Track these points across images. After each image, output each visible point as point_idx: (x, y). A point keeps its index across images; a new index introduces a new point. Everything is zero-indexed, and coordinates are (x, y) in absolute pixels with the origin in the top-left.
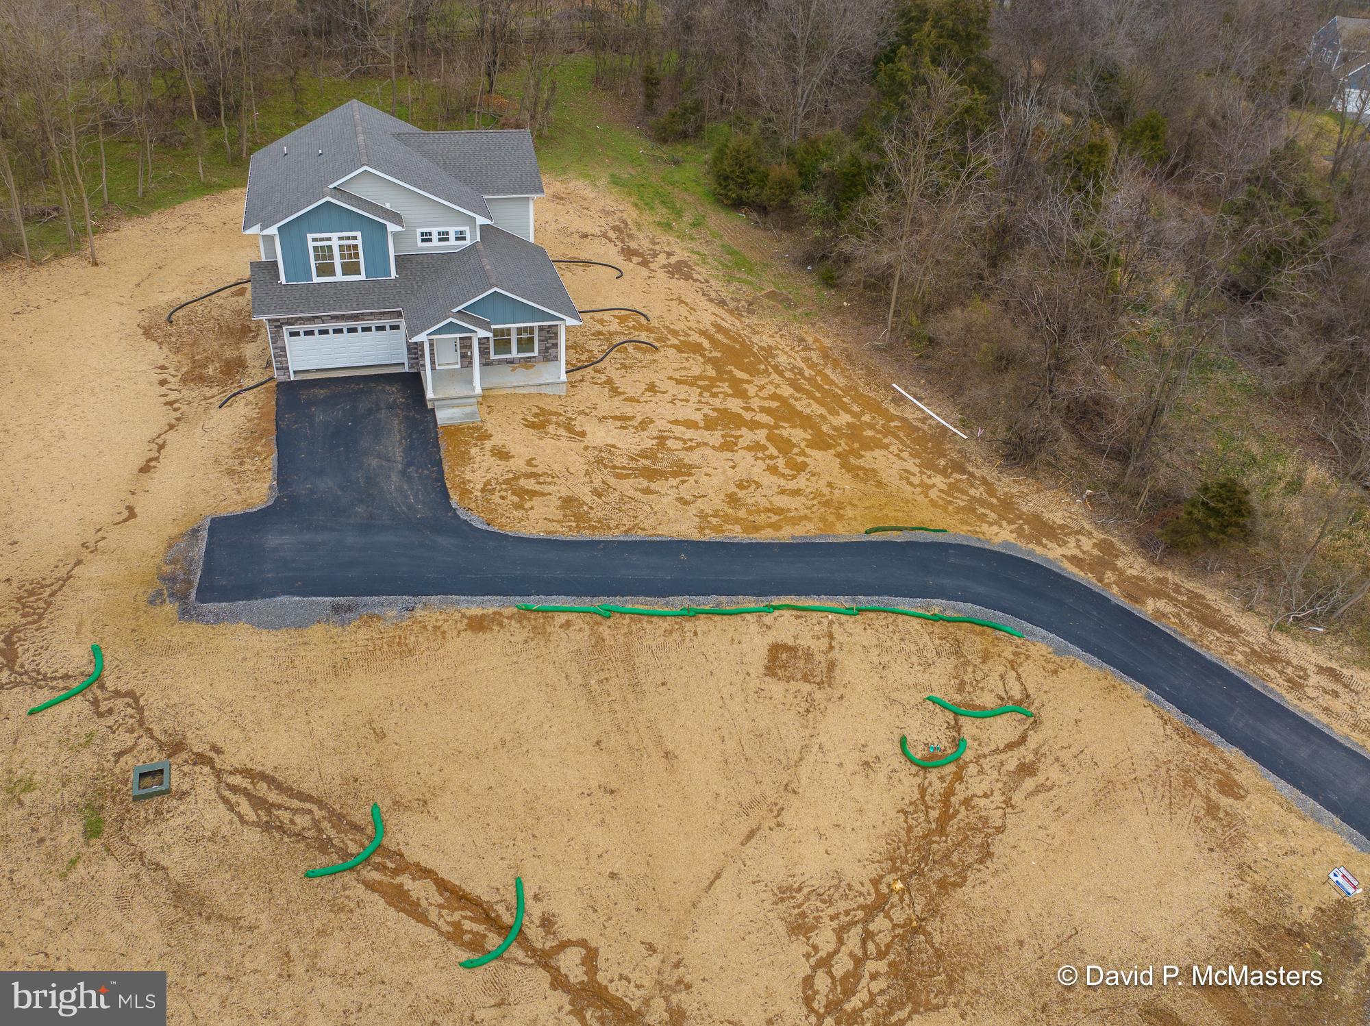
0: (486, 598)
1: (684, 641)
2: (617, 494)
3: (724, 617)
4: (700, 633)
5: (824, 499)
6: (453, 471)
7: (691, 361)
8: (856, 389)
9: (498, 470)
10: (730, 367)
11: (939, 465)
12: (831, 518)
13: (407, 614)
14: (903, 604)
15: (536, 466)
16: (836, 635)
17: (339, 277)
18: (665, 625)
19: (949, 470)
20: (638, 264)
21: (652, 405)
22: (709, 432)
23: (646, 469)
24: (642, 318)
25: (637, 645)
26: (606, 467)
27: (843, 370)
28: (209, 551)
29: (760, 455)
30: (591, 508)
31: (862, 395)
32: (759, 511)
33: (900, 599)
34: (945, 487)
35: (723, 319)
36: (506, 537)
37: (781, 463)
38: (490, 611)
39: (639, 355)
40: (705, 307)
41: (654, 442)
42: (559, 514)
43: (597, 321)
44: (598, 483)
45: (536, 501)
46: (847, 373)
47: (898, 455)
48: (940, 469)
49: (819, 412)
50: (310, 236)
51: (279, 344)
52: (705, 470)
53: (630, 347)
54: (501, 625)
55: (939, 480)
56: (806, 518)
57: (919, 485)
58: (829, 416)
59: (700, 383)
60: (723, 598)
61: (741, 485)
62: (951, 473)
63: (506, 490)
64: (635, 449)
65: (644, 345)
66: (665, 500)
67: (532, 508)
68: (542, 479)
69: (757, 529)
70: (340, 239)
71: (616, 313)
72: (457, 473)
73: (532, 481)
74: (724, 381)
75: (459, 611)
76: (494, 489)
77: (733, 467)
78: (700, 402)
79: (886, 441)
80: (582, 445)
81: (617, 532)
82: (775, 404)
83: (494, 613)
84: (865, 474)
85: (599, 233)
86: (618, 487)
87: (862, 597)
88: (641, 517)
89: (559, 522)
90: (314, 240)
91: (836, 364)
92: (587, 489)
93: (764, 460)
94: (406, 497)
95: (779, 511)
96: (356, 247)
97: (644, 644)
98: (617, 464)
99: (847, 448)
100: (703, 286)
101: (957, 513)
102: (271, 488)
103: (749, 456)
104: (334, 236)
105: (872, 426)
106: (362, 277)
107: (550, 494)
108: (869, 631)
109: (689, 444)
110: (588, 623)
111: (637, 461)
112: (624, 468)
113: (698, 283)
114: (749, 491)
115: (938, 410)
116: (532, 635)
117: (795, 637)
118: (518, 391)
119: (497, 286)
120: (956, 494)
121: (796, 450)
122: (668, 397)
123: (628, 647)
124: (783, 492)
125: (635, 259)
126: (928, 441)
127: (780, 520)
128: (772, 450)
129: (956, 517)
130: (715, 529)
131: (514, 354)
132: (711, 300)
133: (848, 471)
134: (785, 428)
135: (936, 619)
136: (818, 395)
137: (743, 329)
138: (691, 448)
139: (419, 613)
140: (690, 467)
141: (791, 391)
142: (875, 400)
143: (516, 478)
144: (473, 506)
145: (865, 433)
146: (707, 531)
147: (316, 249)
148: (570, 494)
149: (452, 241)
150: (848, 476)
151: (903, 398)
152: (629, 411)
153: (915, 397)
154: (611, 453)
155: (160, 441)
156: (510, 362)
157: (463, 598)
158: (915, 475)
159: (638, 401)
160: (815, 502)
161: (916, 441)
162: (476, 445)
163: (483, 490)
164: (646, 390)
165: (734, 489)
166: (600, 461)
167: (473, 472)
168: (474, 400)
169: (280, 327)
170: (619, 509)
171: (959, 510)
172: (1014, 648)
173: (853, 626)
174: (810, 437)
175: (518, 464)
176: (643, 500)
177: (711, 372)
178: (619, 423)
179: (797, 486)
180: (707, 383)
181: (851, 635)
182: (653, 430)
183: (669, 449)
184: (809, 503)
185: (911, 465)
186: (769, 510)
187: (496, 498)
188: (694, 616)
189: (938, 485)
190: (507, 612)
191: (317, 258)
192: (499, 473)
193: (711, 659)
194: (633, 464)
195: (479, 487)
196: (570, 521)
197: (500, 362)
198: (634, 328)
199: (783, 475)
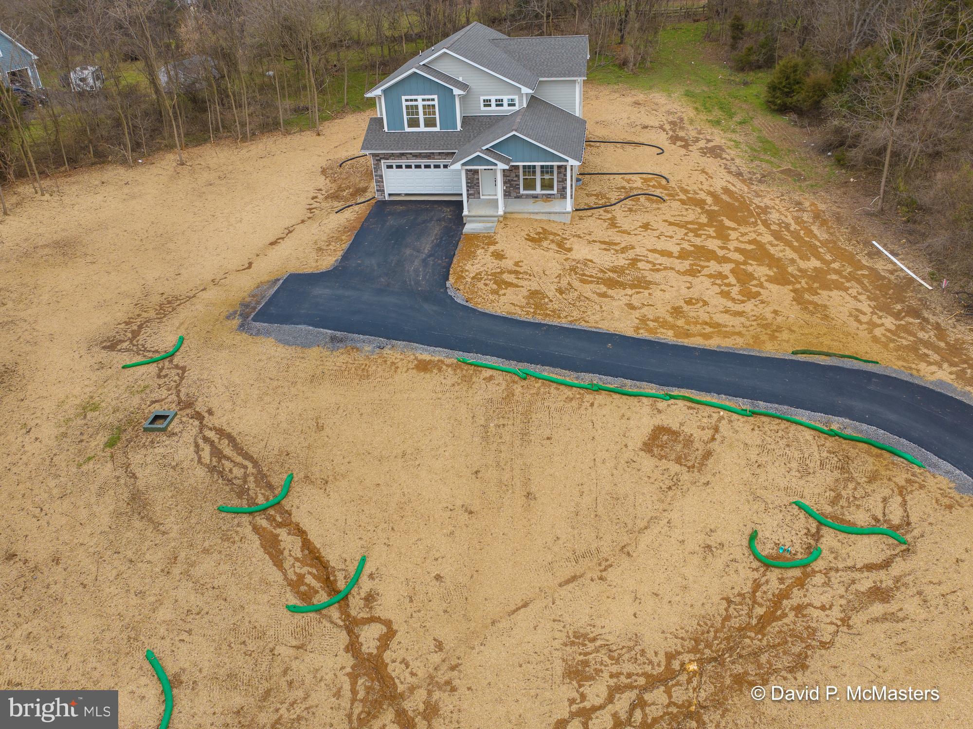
0: (437, 349)
1: (579, 408)
2: (576, 294)
3: (624, 397)
4: (596, 405)
5: (765, 322)
6: (459, 263)
7: (690, 211)
8: (835, 243)
9: (490, 266)
10: (722, 218)
11: (894, 308)
12: (764, 337)
13: (377, 350)
14: (803, 415)
15: (521, 267)
16: (721, 429)
17: (422, 128)
18: (568, 393)
19: (903, 314)
20: (680, 146)
21: (640, 238)
22: (680, 261)
23: (610, 279)
24: (664, 180)
25: (539, 404)
26: (576, 273)
27: (829, 228)
28: (277, 292)
29: (719, 282)
30: (551, 301)
31: (840, 248)
32: (696, 323)
33: (800, 411)
34: (893, 328)
35: (734, 185)
36: (474, 311)
37: (735, 291)
38: (436, 359)
39: (648, 204)
40: (722, 177)
41: (627, 262)
42: (524, 302)
43: (626, 180)
44: (564, 283)
45: (510, 290)
46: (832, 231)
47: (855, 297)
48: (894, 313)
49: (790, 257)
50: (404, 98)
51: (379, 173)
52: (663, 287)
53: (642, 199)
54: (440, 370)
55: (889, 322)
56: (739, 334)
57: (867, 323)
58: (798, 260)
59: (689, 226)
60: (629, 382)
61: (689, 302)
62: (904, 317)
63: (490, 280)
64: (608, 265)
65: (655, 198)
66: (615, 303)
67: (504, 295)
68: (521, 276)
69: (688, 335)
70: (424, 100)
71: (644, 176)
72: (461, 264)
73: (513, 276)
74: (711, 226)
75: (414, 354)
76: (481, 278)
77: (688, 288)
78: (682, 239)
79: (848, 285)
80: (565, 256)
81: (564, 321)
82: (750, 247)
83: (439, 361)
84: (815, 308)
85: (657, 124)
86: (579, 289)
87: (761, 403)
88: (589, 313)
89: (521, 307)
90: (407, 100)
91: (824, 223)
92: (553, 287)
93: (720, 286)
94: (418, 276)
95: (718, 325)
96: (434, 106)
97: (546, 404)
98: (587, 273)
99: (806, 286)
100: (728, 163)
101: (897, 350)
102: (337, 261)
103: (707, 282)
104: (420, 98)
105: (836, 272)
106: (437, 129)
107: (522, 287)
108: (757, 432)
109: (658, 267)
110: (506, 381)
111: (606, 273)
112: (591, 276)
113: (724, 161)
114: (695, 307)
115: (911, 265)
116: (459, 381)
117: (681, 424)
118: (532, 216)
119: (516, 131)
120: (902, 335)
121: (755, 282)
122: (656, 233)
123: (531, 403)
124: (726, 312)
125: (679, 143)
126: (890, 288)
127: (713, 333)
128: (732, 280)
129: (895, 353)
130: (650, 331)
131: (538, 191)
132: (730, 172)
133: (799, 303)
134: (751, 265)
135: (832, 434)
136: (796, 244)
137: (748, 193)
138: (658, 270)
139: (387, 351)
140: (650, 282)
141: (771, 239)
142: (850, 252)
143: (502, 273)
144: (461, 287)
145: (829, 277)
146: (641, 331)
147: (407, 107)
148: (538, 288)
149: (506, 107)
150: (797, 307)
151: (879, 252)
152: (617, 239)
153: (892, 253)
154: (586, 265)
155: (291, 229)
156: (535, 197)
157: (421, 346)
158: (865, 314)
159: (629, 234)
160: (754, 323)
161: (879, 288)
162: (483, 248)
163: (473, 278)
164: (640, 227)
165: (682, 303)
166: (573, 269)
167: (472, 265)
168: (496, 219)
169: (380, 160)
170: (574, 305)
171: (899, 348)
172: (909, 476)
173: (741, 425)
174: (772, 274)
175: (508, 264)
176: (596, 301)
177: (704, 219)
178: (604, 246)
179: (743, 309)
180: (696, 226)
181: (737, 432)
182: (631, 254)
183: (639, 268)
184: (748, 323)
185: (865, 306)
186: (706, 323)
187: (480, 285)
188: (597, 391)
189: (886, 325)
190: (448, 361)
191: (408, 114)
192: (490, 268)
193: (597, 426)
194: (600, 275)
195: (472, 275)
196: (530, 307)
197: (528, 196)
198: (654, 186)
199: (733, 300)
